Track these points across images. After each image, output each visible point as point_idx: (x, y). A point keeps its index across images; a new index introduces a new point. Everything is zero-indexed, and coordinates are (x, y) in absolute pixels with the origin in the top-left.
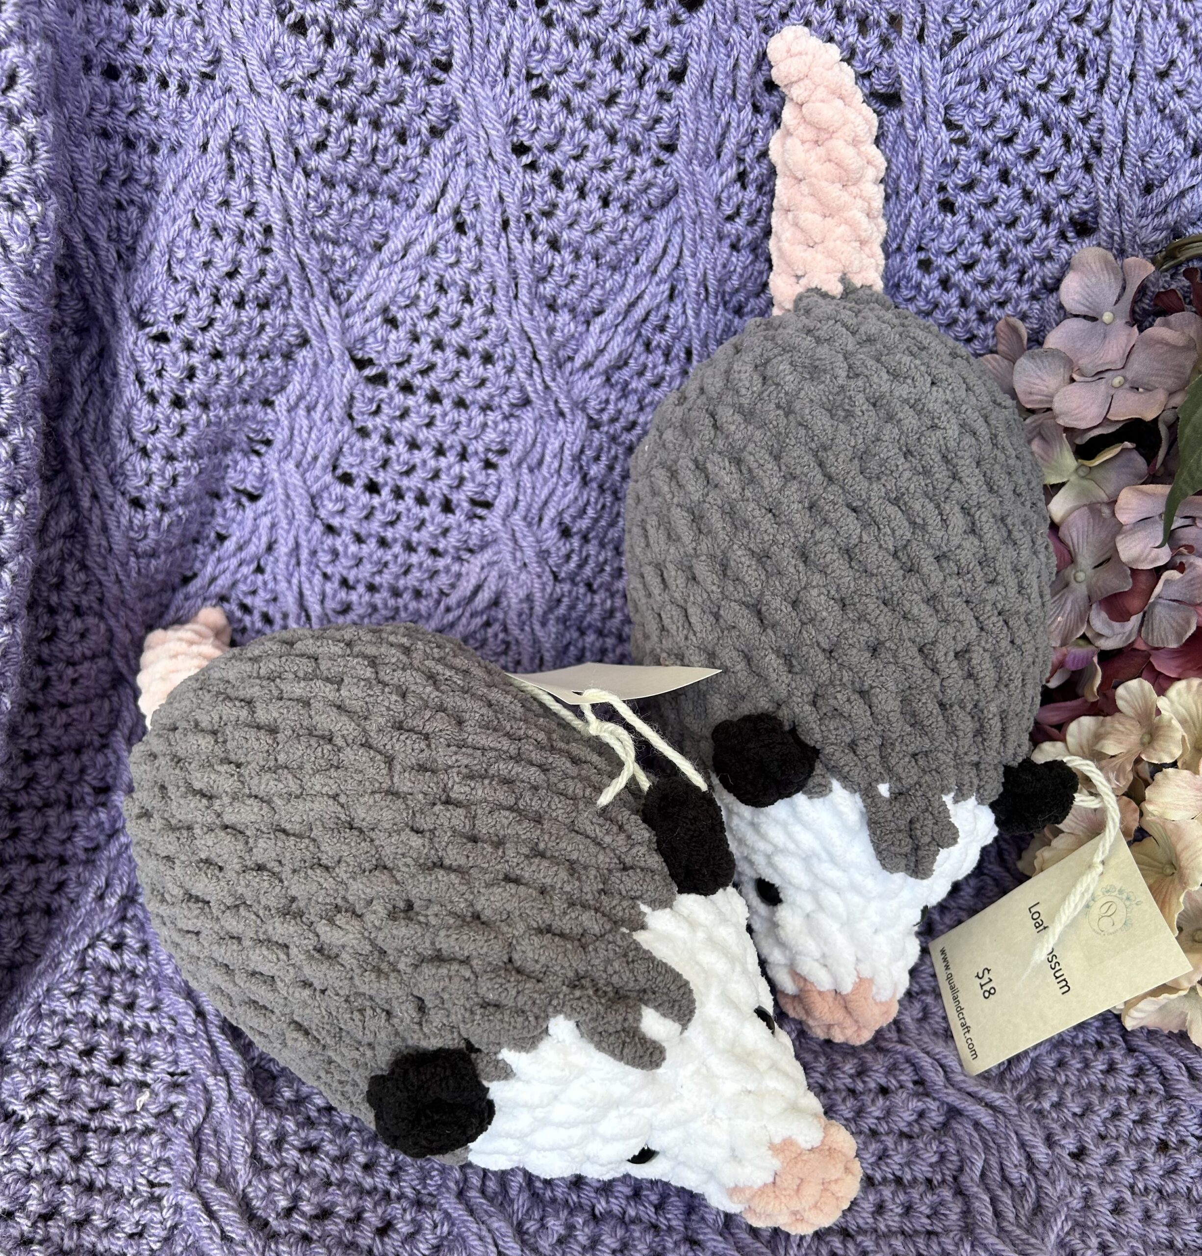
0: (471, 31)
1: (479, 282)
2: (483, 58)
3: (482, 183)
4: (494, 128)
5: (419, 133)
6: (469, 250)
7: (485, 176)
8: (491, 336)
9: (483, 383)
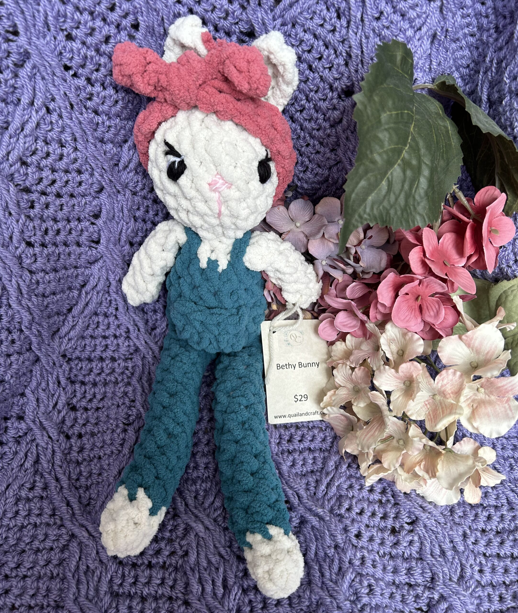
0: (23, 12)
1: (66, 137)
2: (34, 25)
3: (53, 89)
4: (53, 60)
5: (8, 67)
6: (57, 121)
7: (54, 85)
8: (79, 161)
9: (80, 183)
